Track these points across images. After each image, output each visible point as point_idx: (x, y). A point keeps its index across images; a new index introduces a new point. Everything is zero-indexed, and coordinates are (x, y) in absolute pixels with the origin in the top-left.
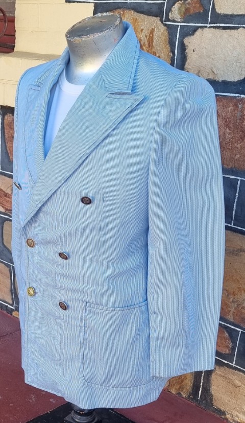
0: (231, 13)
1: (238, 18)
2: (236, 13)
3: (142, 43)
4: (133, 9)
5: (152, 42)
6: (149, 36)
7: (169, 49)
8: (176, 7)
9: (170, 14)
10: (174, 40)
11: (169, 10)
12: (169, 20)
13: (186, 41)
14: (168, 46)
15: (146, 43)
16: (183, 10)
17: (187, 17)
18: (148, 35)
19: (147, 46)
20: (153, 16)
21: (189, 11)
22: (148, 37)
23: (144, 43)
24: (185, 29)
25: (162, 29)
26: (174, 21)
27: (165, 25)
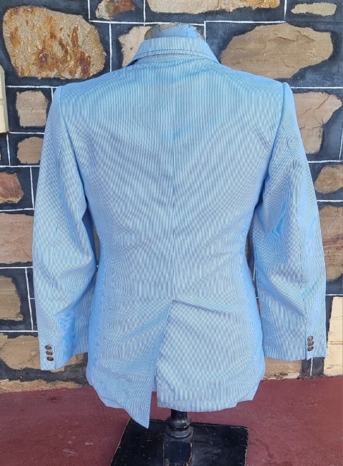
0: (167, 12)
1: (175, 17)
2: (173, 12)
3: (64, 43)
4: (45, 6)
5: (77, 41)
6: (73, 35)
7: (102, 48)
8: (102, 6)
9: (97, 12)
10: (107, 38)
11: (94, 8)
12: (96, 19)
13: (121, 39)
14: (100, 45)
15: (70, 42)
16: (112, 8)
17: (117, 15)
18: (71, 34)
19: (72, 46)
20: (73, 14)
21: (119, 10)
22: (71, 37)
23: (67, 43)
24: (118, 27)
25: (88, 27)
26: (102, 19)
27: (92, 23)
